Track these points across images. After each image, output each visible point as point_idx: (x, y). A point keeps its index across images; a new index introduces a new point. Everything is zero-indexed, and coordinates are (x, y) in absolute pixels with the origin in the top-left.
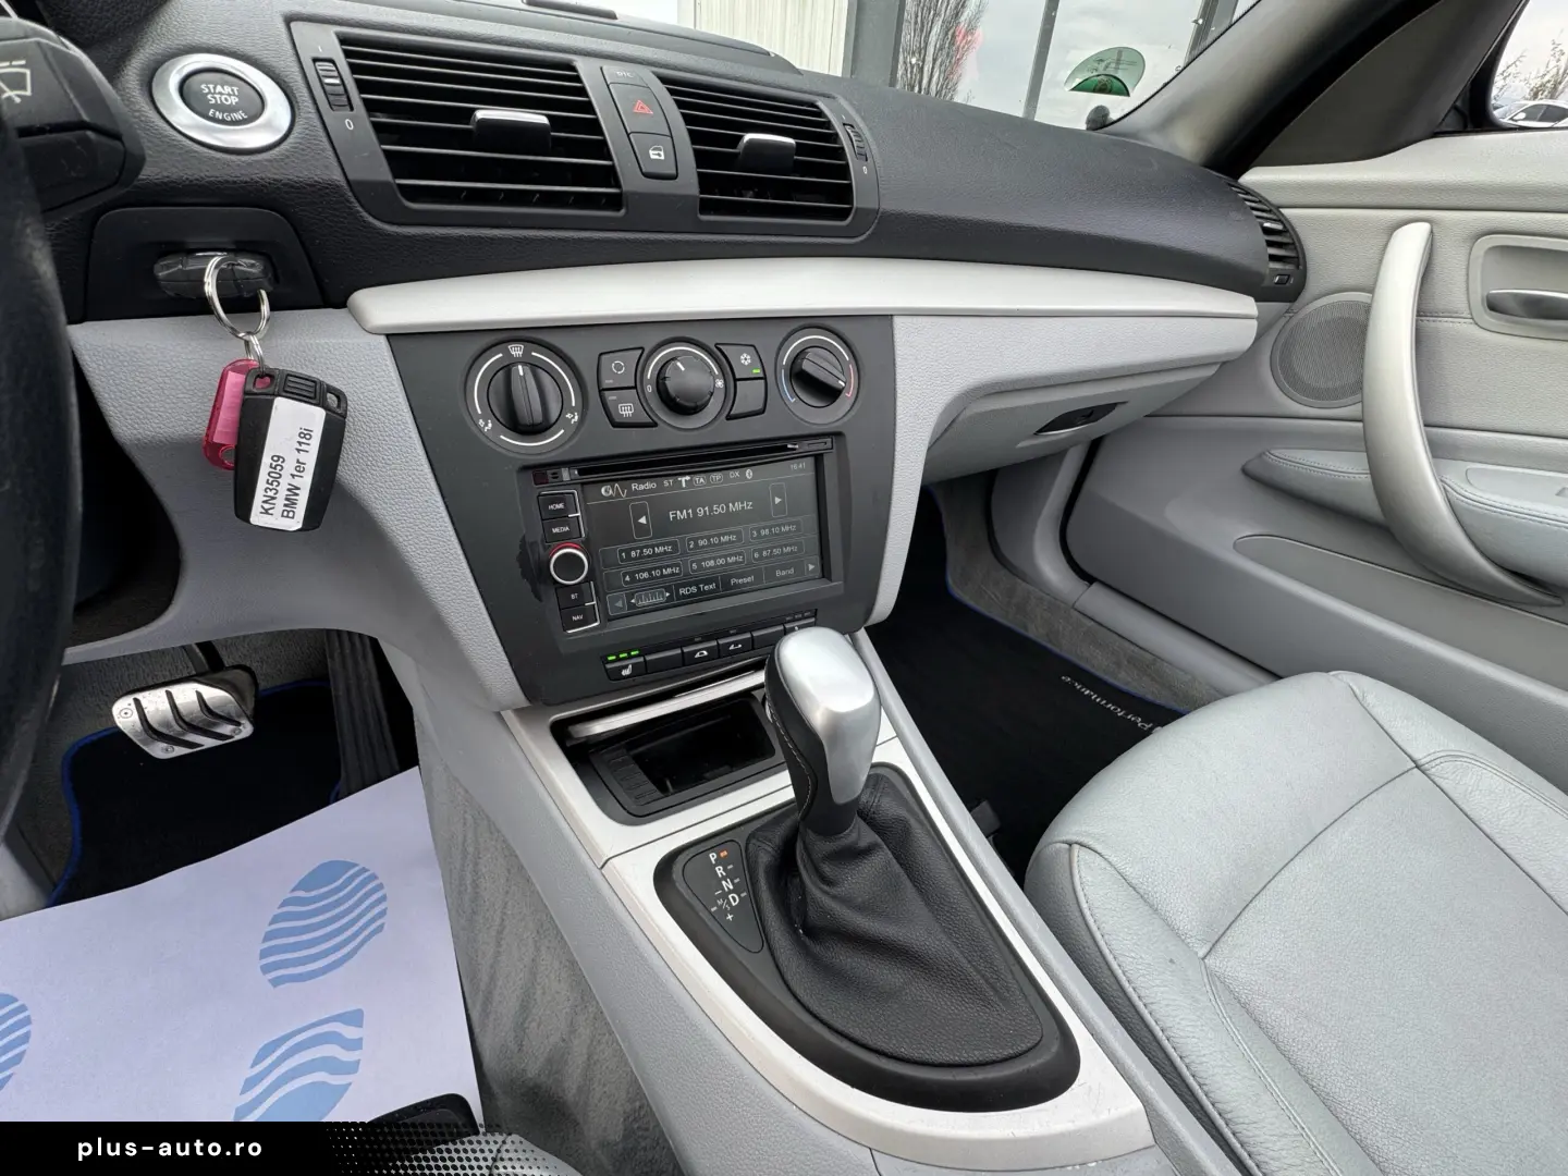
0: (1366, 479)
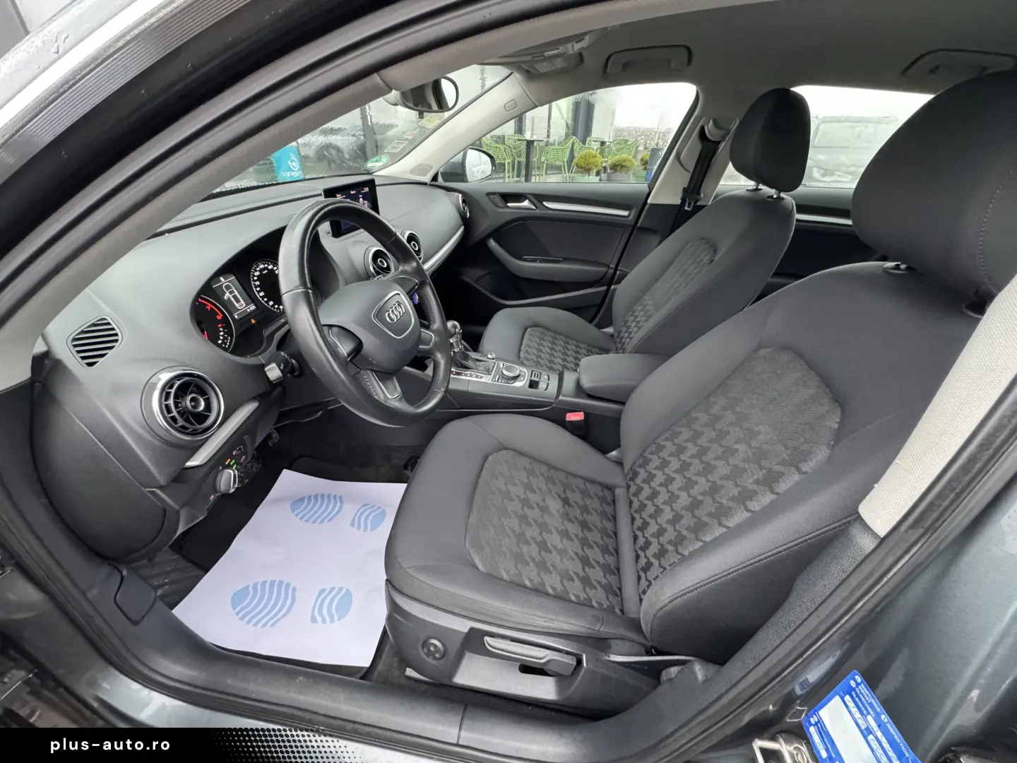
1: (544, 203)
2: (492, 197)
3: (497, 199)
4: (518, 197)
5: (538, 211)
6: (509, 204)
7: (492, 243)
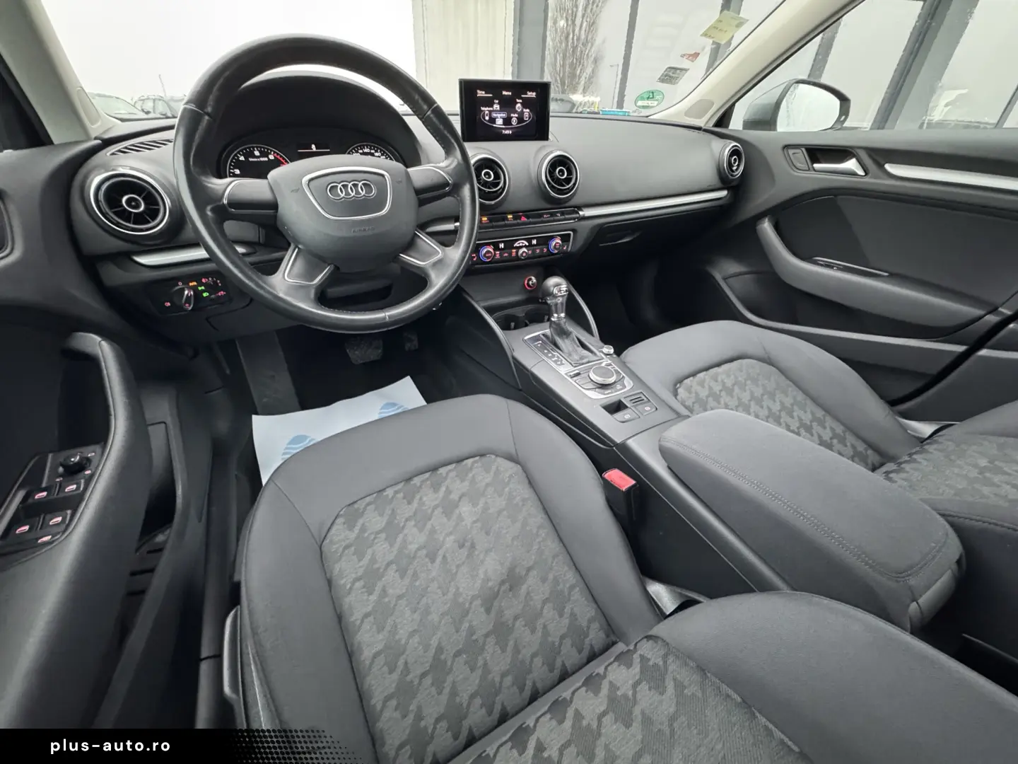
1: (888, 167)
2: (791, 152)
3: (800, 157)
4: (840, 153)
5: (867, 179)
6: (816, 166)
7: (766, 227)
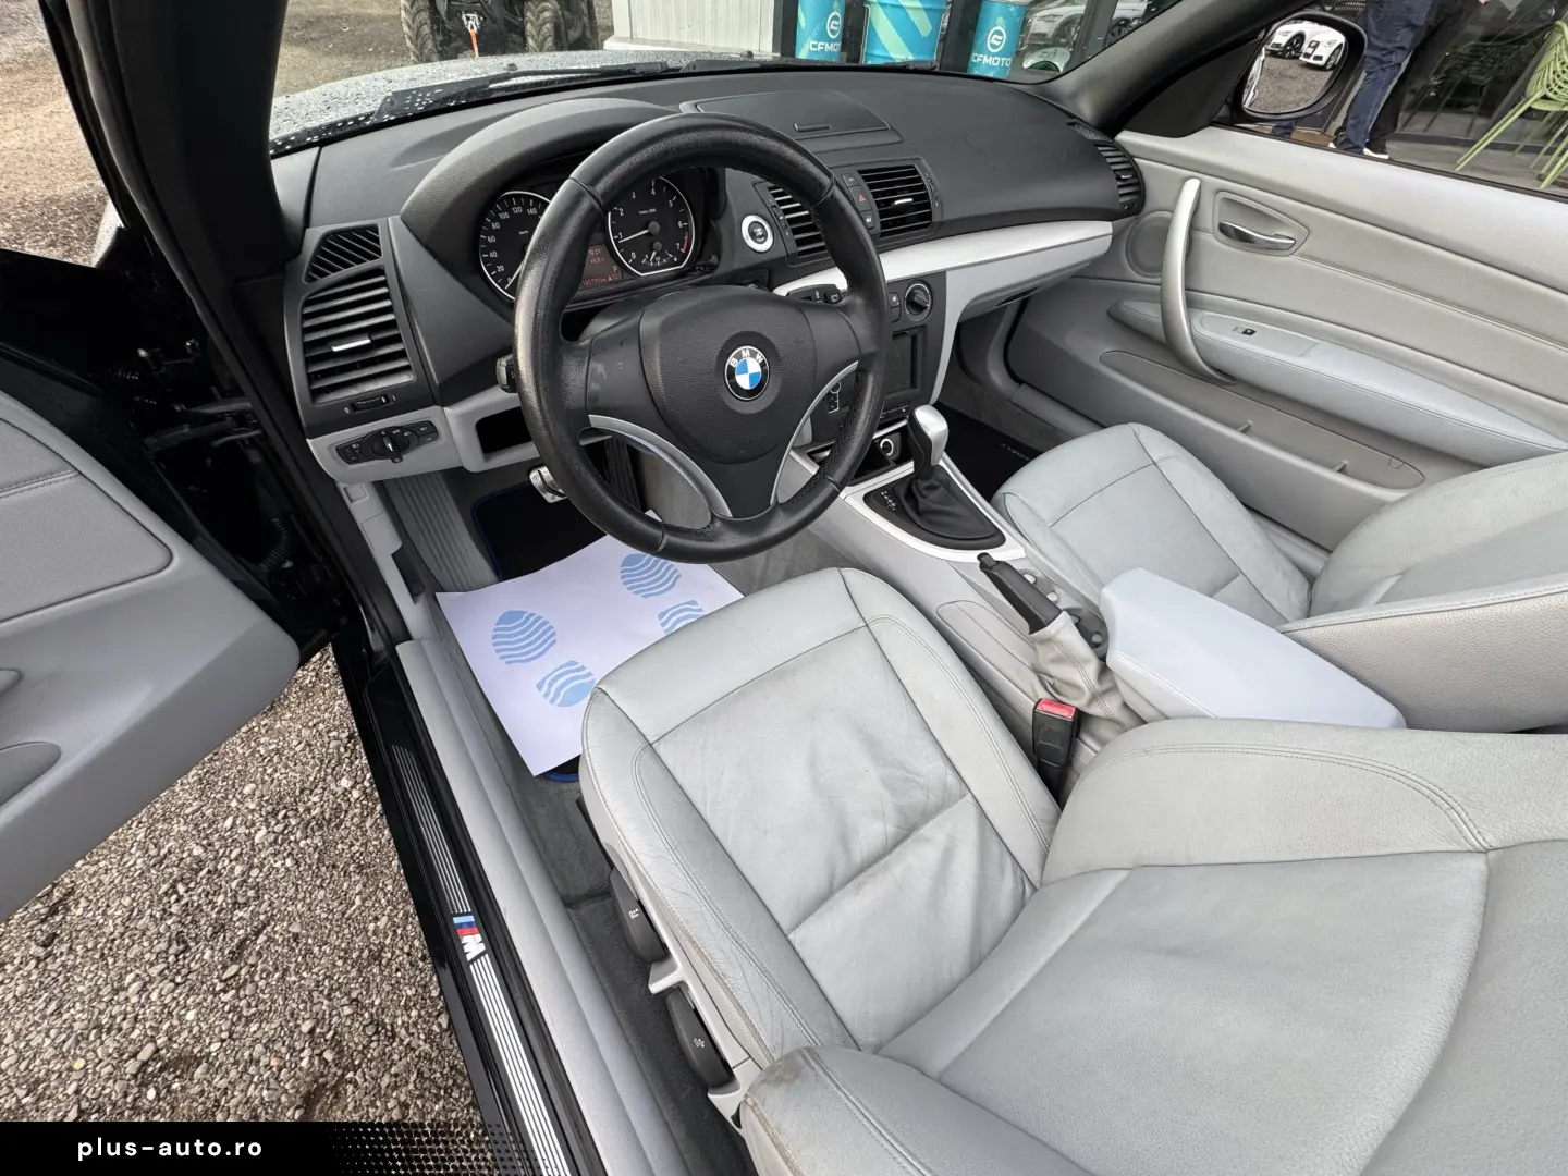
0: (1160, 321)
